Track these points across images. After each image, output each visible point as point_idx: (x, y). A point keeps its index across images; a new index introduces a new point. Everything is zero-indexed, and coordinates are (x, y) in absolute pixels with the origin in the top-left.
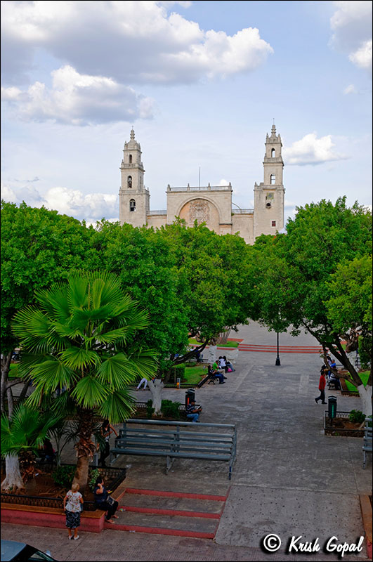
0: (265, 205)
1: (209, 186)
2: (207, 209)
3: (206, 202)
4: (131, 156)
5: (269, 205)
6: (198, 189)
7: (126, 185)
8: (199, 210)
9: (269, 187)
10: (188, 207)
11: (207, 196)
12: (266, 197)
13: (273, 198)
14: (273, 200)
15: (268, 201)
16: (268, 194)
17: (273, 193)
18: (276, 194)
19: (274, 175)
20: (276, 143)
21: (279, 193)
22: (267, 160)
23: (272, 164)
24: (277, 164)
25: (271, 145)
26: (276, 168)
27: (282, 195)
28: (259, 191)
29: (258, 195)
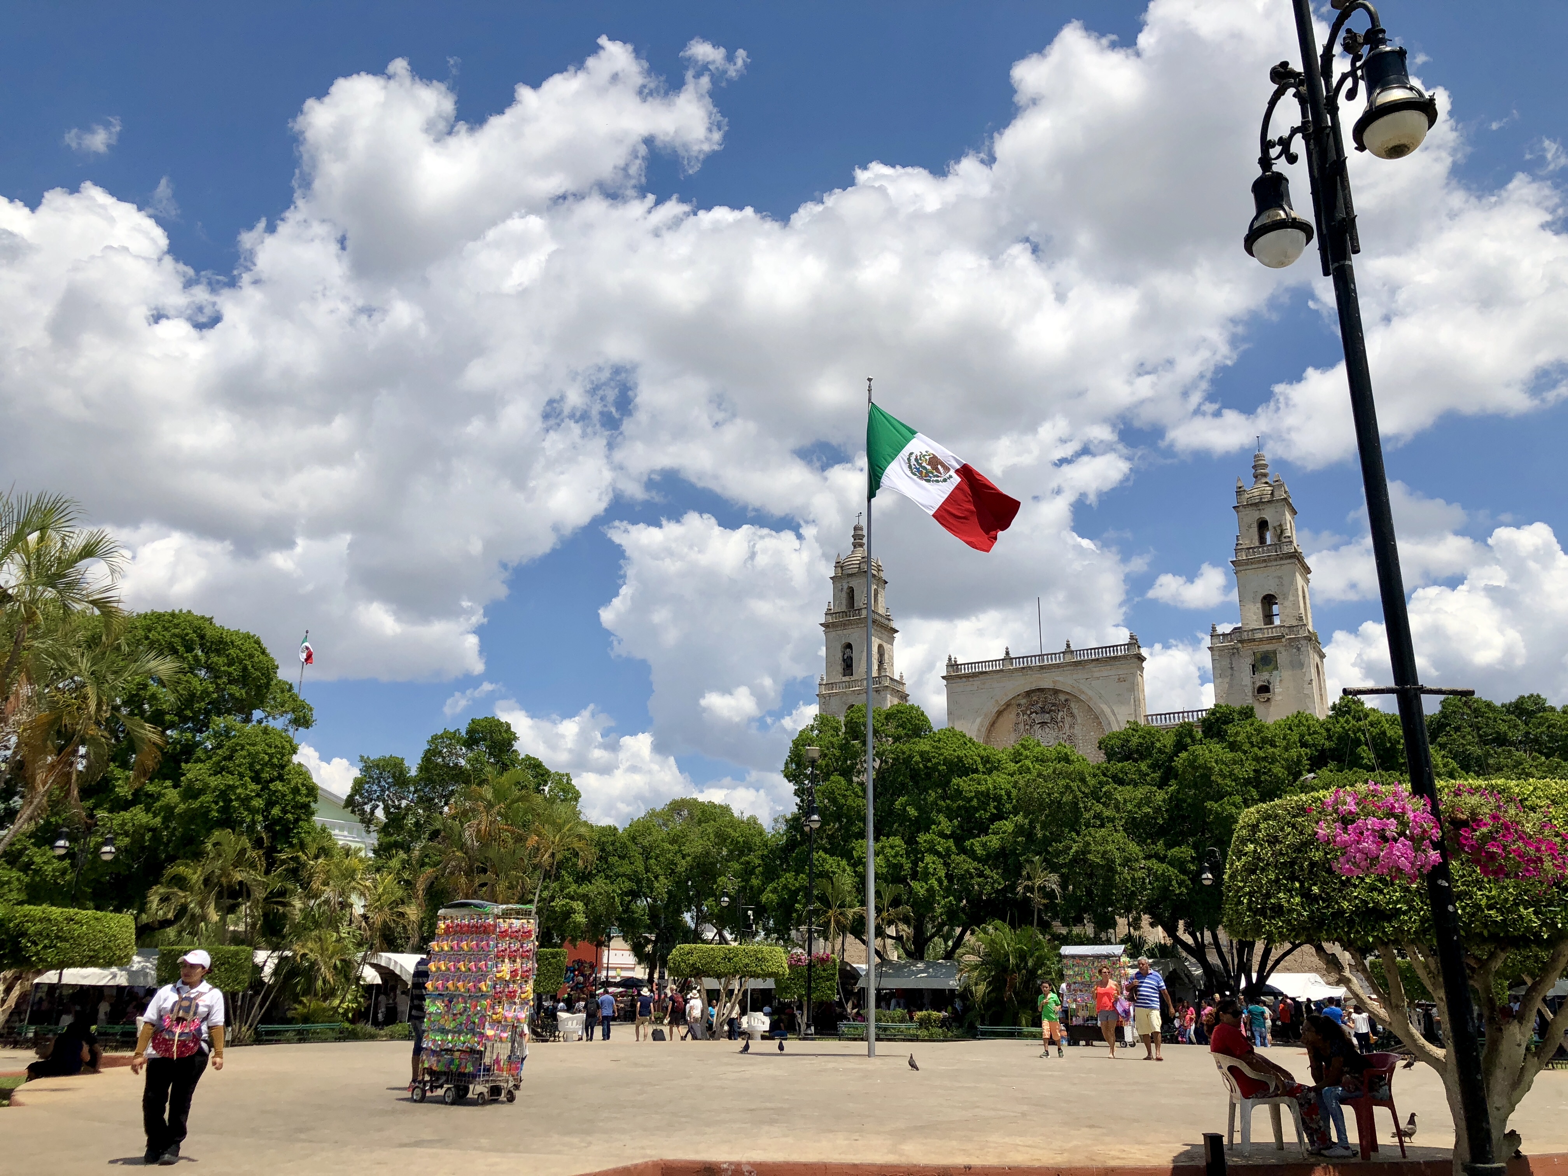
0: (1249, 691)
1: (1068, 651)
2: (1068, 720)
3: (1062, 698)
4: (851, 591)
5: (1263, 689)
6: (1036, 662)
7: (840, 669)
8: (1043, 724)
9: (1259, 635)
10: (1010, 717)
11: (1064, 681)
12: (1253, 666)
13: (1276, 668)
14: (1275, 672)
15: (1262, 678)
16: (1259, 656)
17: (1275, 652)
18: (1284, 653)
19: (1275, 598)
20: (1270, 502)
21: (1295, 650)
22: (1243, 555)
23: (1262, 564)
24: (1279, 562)
25: (1255, 508)
26: (1278, 573)
27: (1305, 653)
28: (1226, 651)
29: (1225, 663)
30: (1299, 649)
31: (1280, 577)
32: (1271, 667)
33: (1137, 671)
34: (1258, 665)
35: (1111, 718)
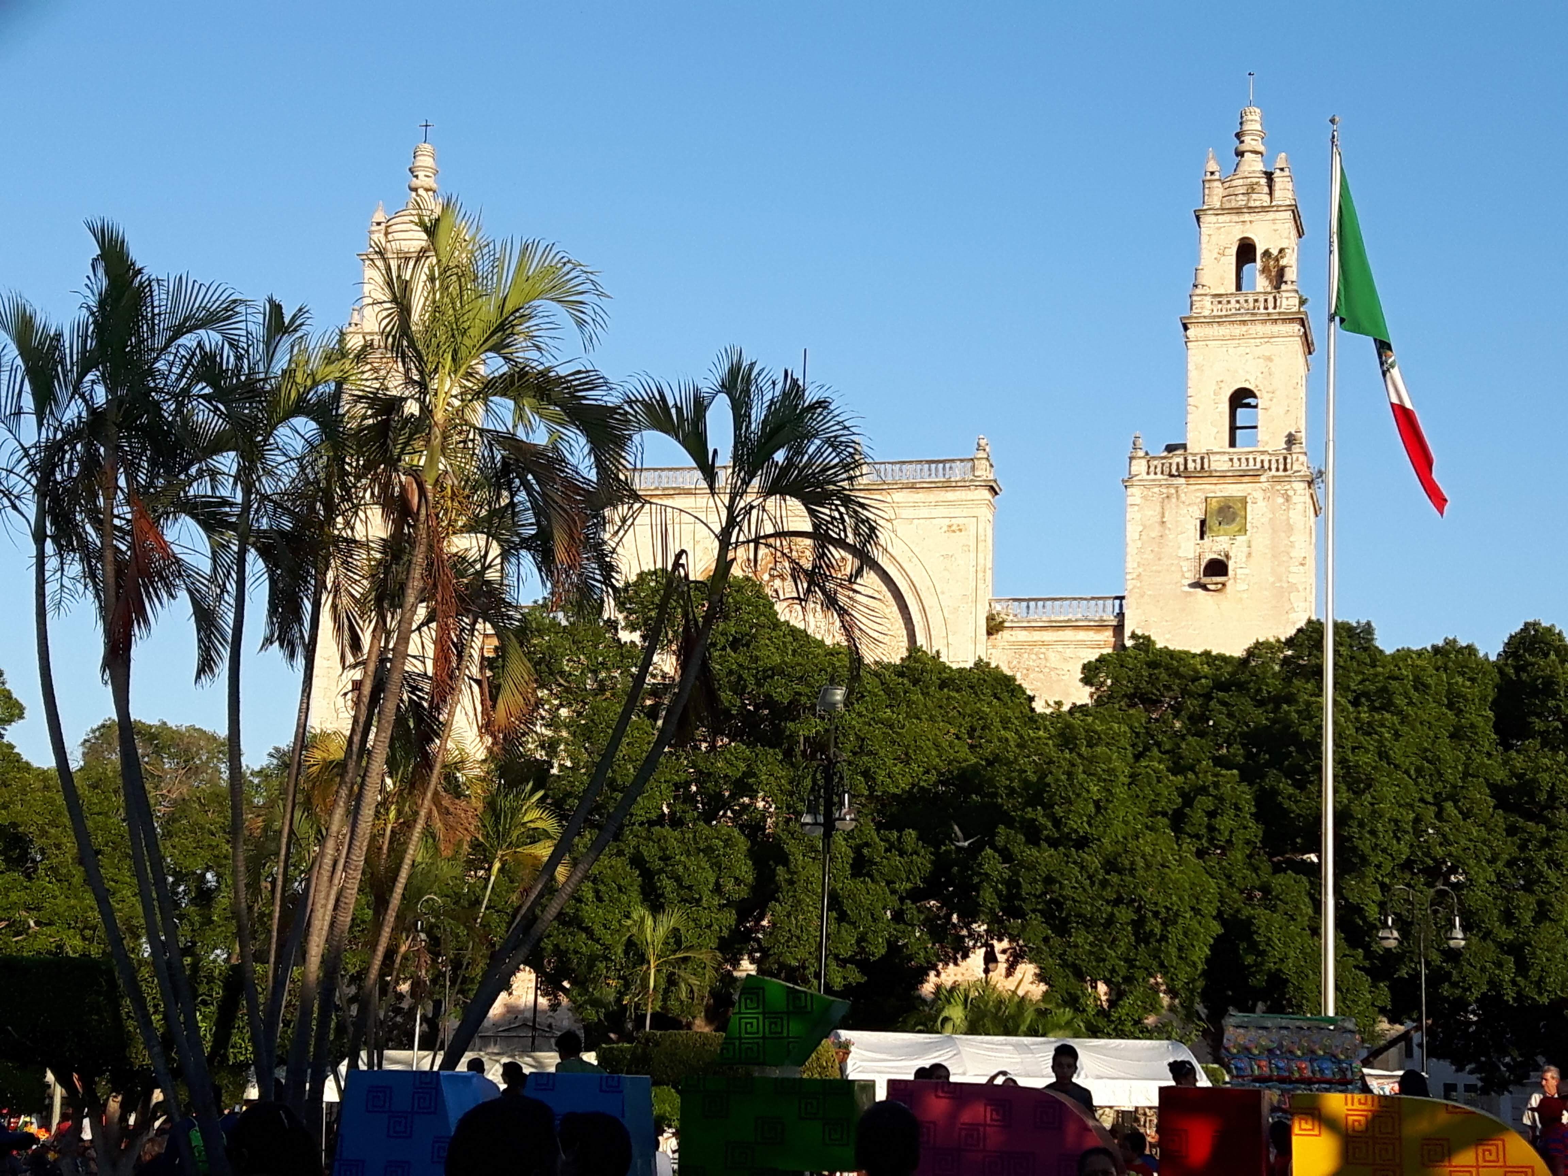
9: (1219, 464)
12: (1203, 523)
13: (1243, 530)
14: (1241, 539)
15: (1213, 548)
16: (1214, 505)
17: (1244, 501)
18: (1261, 504)
19: (1254, 396)
20: (1264, 209)
21: (1281, 500)
22: (1205, 307)
23: (1238, 330)
24: (1269, 328)
25: (1235, 218)
26: (1266, 349)
27: (1300, 507)
28: (1156, 490)
29: (1152, 513)
30: (1288, 499)
31: (1269, 359)
32: (1234, 527)
33: (985, 514)
34: (1212, 522)
35: (929, 601)
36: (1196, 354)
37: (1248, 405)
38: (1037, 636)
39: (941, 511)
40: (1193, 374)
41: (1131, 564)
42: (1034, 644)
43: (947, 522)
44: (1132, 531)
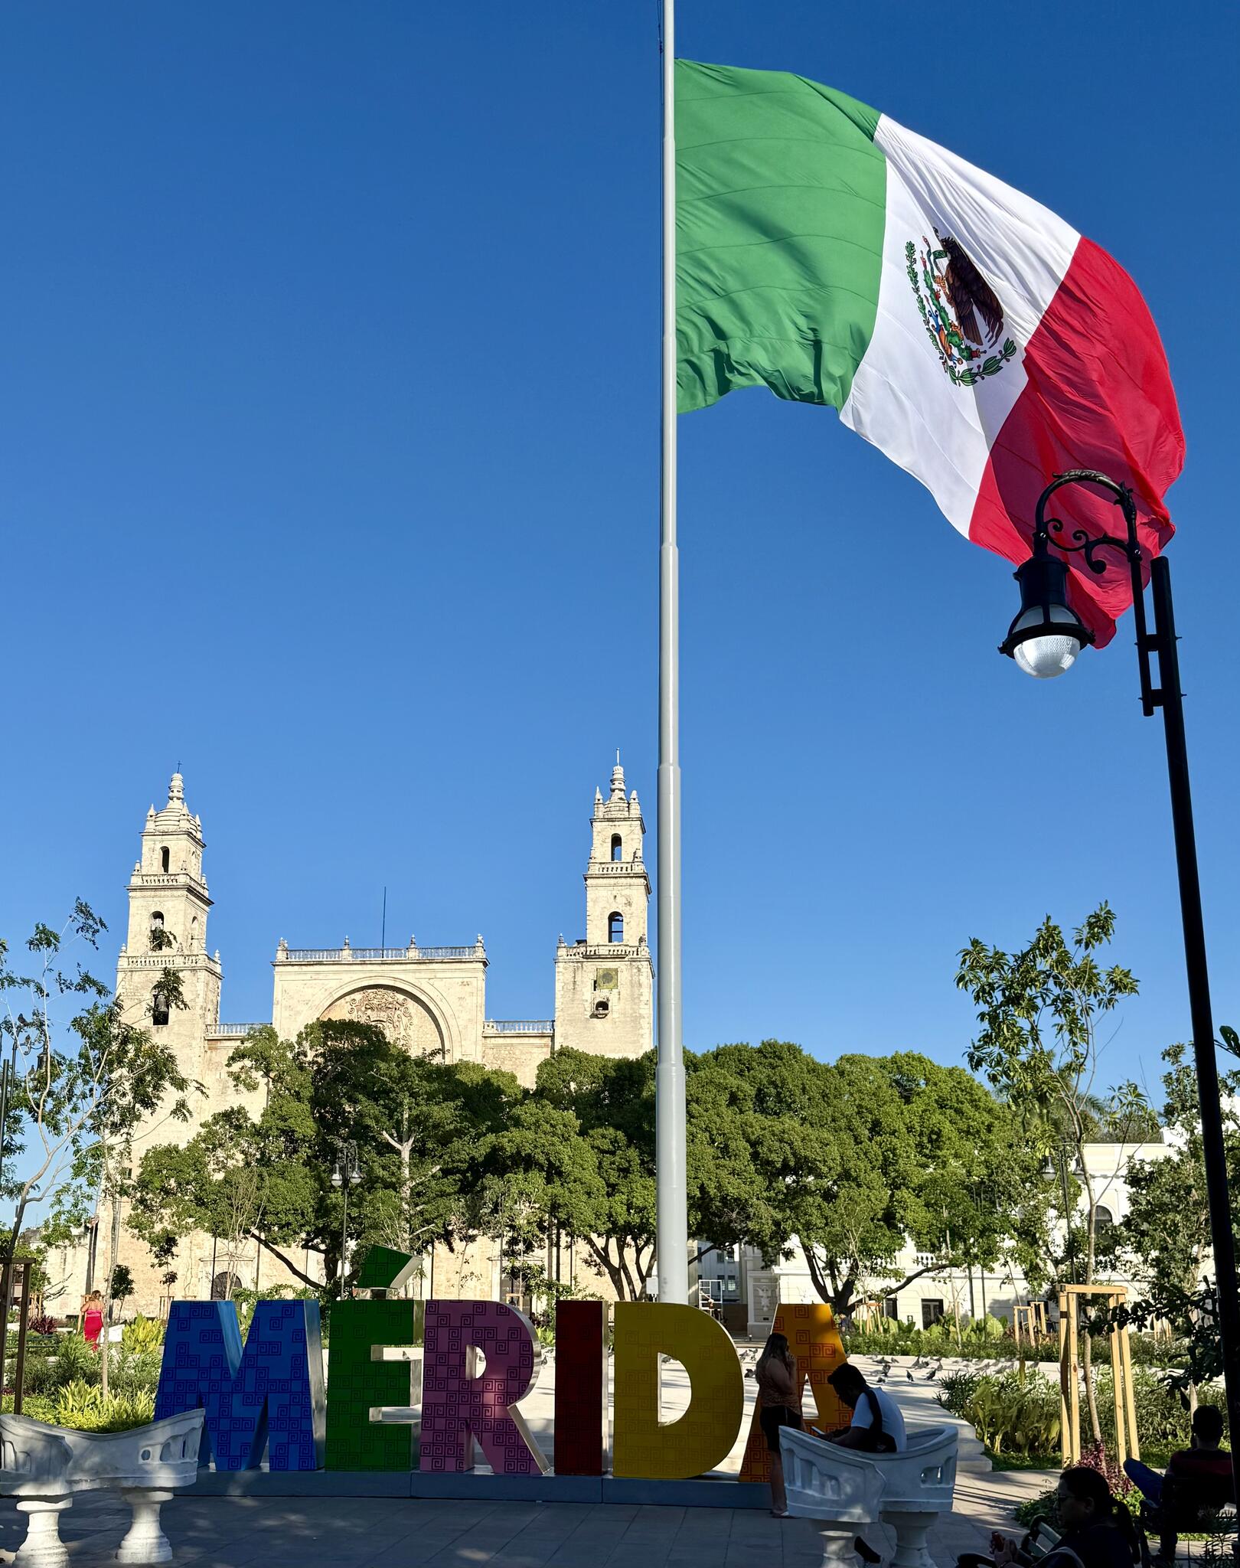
0: (589, 1009)
2: (405, 1020)
3: (400, 997)
4: (166, 851)
5: (603, 1005)
7: (145, 939)
9: (603, 951)
10: (343, 1010)
11: (406, 979)
12: (595, 982)
13: (616, 986)
14: (615, 991)
15: (601, 995)
16: (601, 973)
17: (616, 971)
18: (625, 972)
19: (621, 915)
20: (625, 819)
21: (635, 971)
22: (595, 870)
23: (613, 881)
24: (629, 880)
25: (611, 823)
26: (627, 892)
27: (645, 974)
28: (571, 964)
29: (569, 976)
30: (639, 970)
31: (629, 897)
32: (611, 985)
33: (481, 976)
34: (600, 981)
35: (452, 1022)
36: (591, 894)
37: (618, 920)
38: (508, 1041)
39: (457, 974)
40: (590, 904)
41: (558, 1004)
42: (506, 1045)
43: (461, 980)
44: (558, 986)
